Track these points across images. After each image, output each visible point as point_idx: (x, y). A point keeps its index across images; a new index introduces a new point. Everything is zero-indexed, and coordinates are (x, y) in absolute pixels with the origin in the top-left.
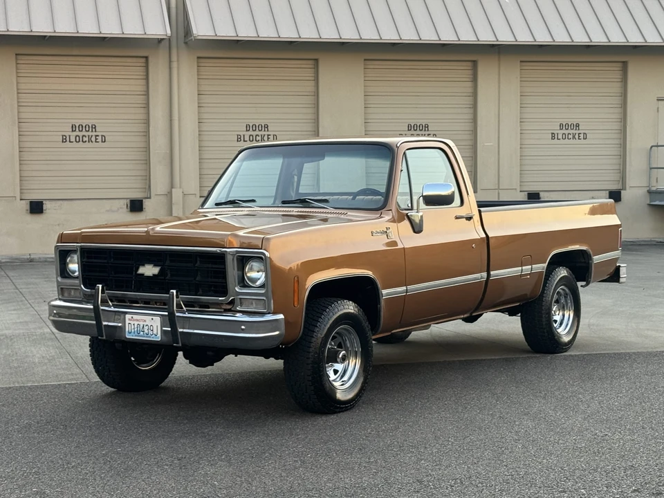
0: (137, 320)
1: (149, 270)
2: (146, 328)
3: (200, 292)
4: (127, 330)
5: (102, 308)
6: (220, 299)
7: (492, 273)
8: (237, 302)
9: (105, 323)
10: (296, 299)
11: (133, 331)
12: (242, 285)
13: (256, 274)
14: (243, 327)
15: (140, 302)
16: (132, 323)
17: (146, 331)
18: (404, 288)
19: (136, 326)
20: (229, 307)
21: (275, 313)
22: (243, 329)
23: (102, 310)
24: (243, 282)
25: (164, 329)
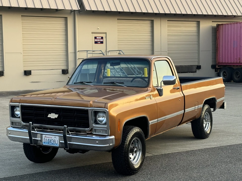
0: (48, 137)
1: (53, 116)
2: (52, 141)
3: (76, 126)
4: (43, 141)
5: (32, 131)
6: (86, 129)
7: (186, 110)
8: (94, 130)
9: (33, 138)
10: (119, 129)
11: (46, 142)
12: (95, 123)
13: (102, 118)
14: (97, 142)
15: (49, 129)
16: (46, 138)
17: (52, 142)
18: (157, 120)
19: (47, 140)
20: (90, 132)
21: (110, 135)
22: (97, 143)
23: (32, 132)
24: (96, 122)
25: (61, 141)
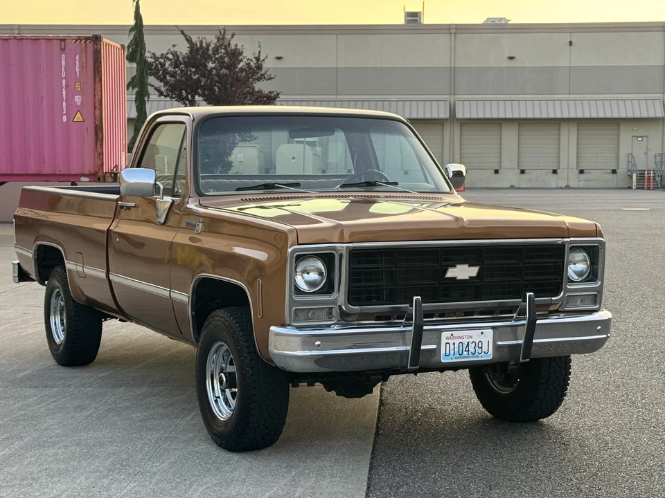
0: (460, 337)
1: (463, 272)
2: (472, 346)
4: (443, 352)
6: (553, 299)
11: (452, 352)
14: (599, 327)
16: (451, 342)
17: (472, 350)
20: (556, 308)
25: (499, 343)
